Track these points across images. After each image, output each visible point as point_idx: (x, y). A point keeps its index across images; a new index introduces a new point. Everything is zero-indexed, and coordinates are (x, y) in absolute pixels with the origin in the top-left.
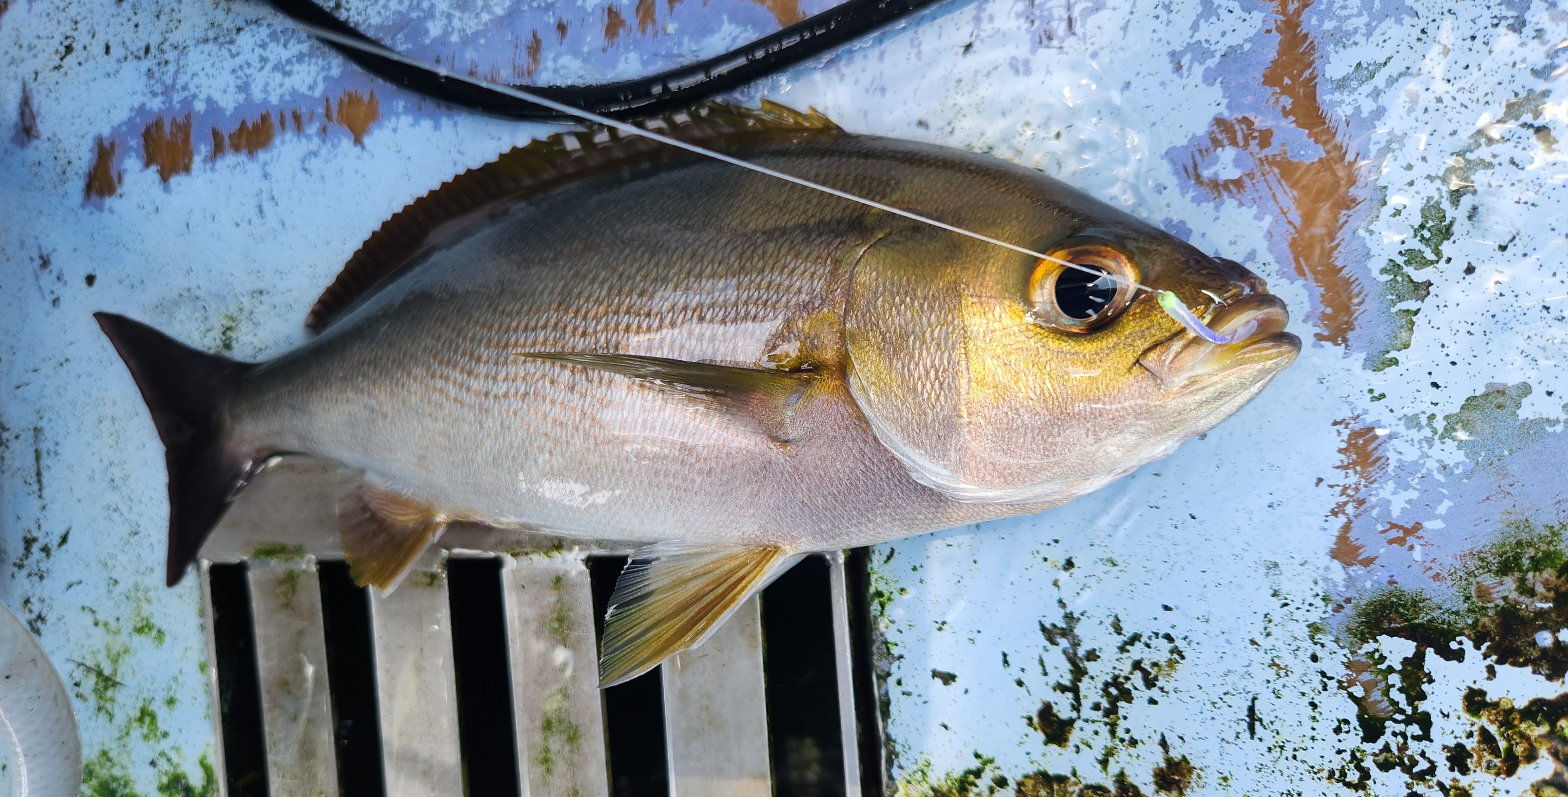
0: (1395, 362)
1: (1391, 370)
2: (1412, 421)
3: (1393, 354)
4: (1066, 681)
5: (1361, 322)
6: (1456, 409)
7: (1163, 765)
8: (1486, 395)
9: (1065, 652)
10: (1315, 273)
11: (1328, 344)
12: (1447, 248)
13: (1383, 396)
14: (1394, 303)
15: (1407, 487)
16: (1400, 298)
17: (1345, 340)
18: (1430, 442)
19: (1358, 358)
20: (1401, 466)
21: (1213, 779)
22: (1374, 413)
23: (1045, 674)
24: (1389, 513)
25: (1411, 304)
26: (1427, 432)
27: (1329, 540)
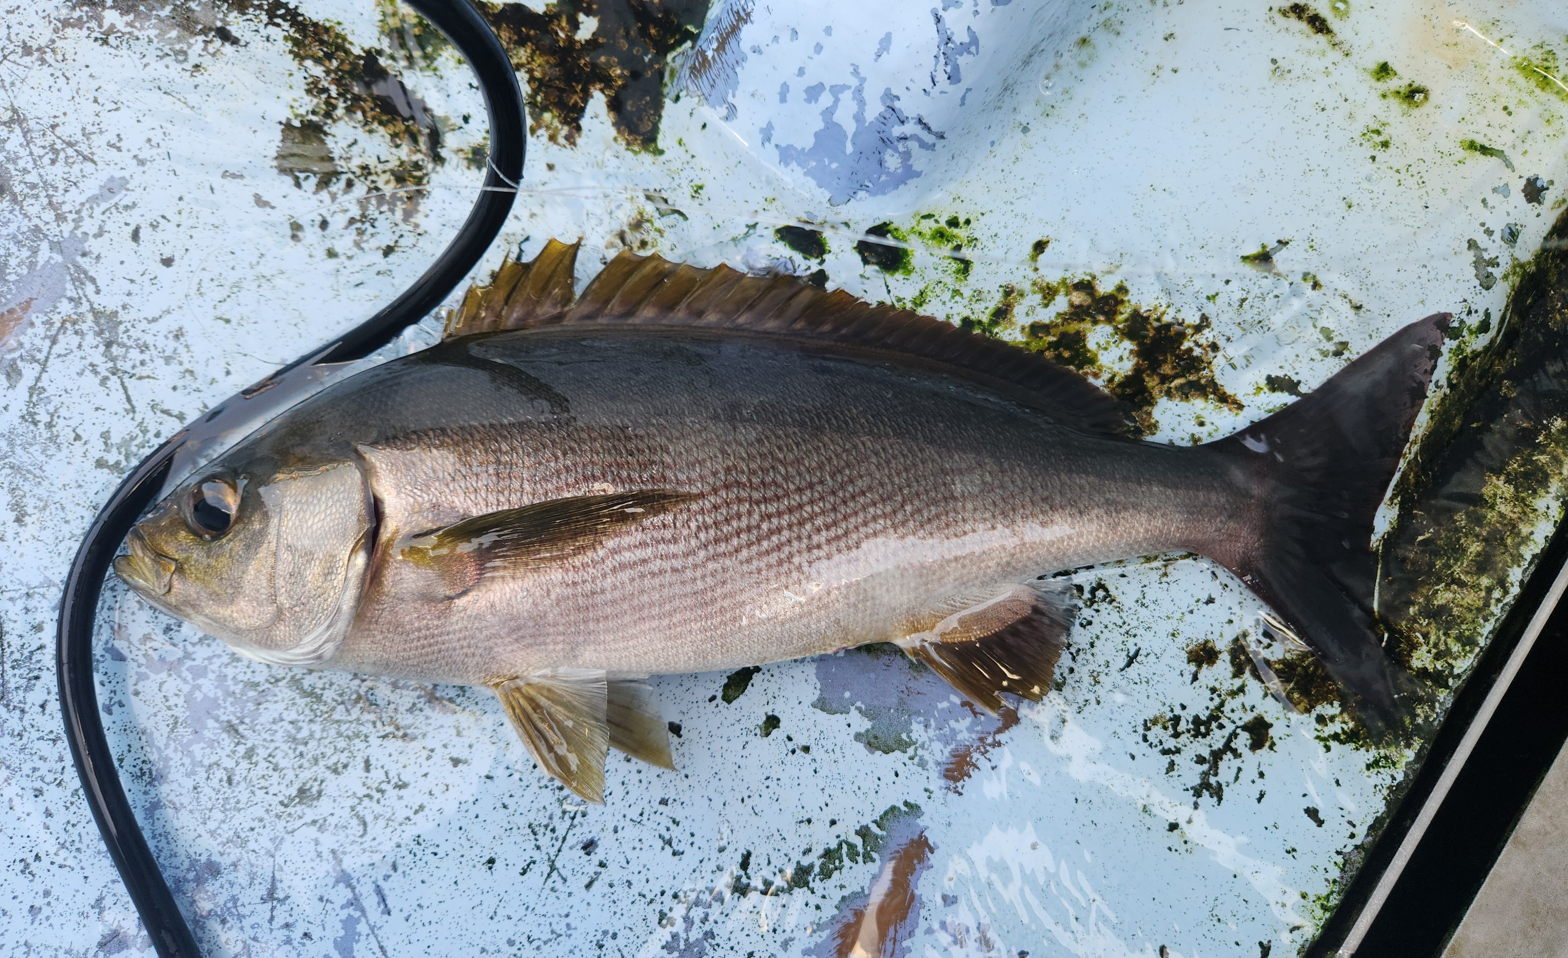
0: (906, 804)
1: (911, 801)
2: (922, 764)
3: (904, 808)
4: (1229, 755)
5: (904, 841)
6: (897, 753)
7: (1205, 666)
8: (878, 749)
9: (1216, 774)
10: (906, 891)
11: (931, 842)
12: (833, 845)
13: (926, 790)
14: (882, 838)
15: (953, 730)
16: (876, 837)
17: (921, 836)
18: (923, 746)
19: (922, 822)
20: (947, 743)
21: (1181, 640)
22: (937, 783)
23: (1240, 769)
24: (972, 722)
25: (874, 829)
26: (920, 752)
27: (1014, 731)
